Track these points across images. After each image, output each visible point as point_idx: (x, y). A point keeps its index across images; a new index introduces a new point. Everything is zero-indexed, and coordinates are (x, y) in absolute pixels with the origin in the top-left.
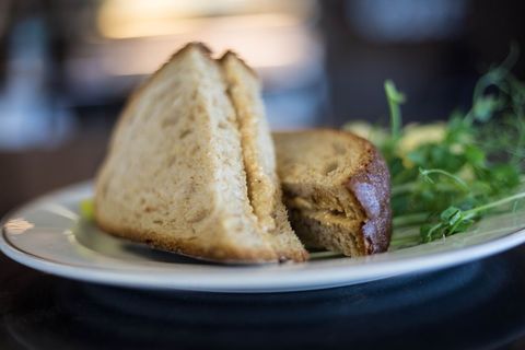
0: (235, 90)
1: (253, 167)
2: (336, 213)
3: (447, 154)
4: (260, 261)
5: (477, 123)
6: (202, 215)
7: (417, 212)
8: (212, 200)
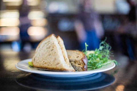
0: (60, 43)
1: (65, 56)
2: (79, 64)
3: (95, 55)
4: (69, 71)
5: (100, 50)
6: (58, 64)
7: (90, 66)
8: (60, 61)
